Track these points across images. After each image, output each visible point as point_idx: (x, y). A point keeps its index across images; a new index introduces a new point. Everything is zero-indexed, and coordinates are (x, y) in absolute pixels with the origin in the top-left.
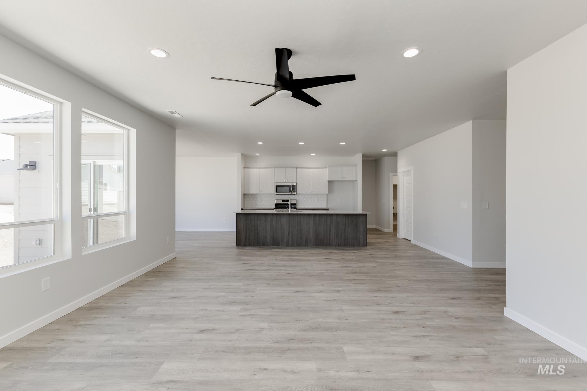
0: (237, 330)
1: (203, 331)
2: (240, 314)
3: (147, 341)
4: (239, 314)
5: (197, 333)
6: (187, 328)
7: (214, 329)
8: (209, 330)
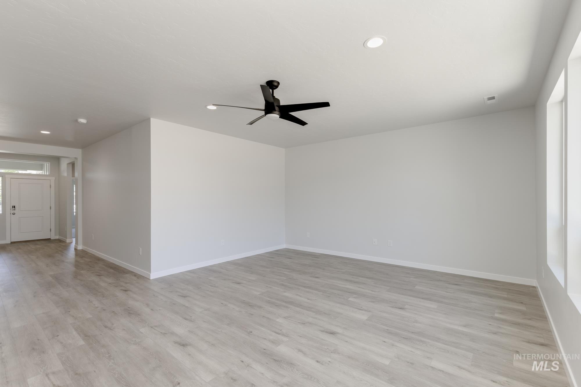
0: (305, 323)
1: (333, 333)
2: (285, 339)
3: (385, 342)
4: (288, 339)
5: (338, 333)
6: (346, 342)
7: (322, 331)
8: (327, 332)
